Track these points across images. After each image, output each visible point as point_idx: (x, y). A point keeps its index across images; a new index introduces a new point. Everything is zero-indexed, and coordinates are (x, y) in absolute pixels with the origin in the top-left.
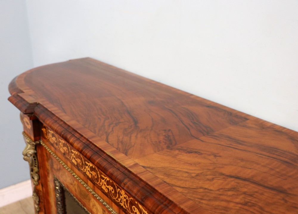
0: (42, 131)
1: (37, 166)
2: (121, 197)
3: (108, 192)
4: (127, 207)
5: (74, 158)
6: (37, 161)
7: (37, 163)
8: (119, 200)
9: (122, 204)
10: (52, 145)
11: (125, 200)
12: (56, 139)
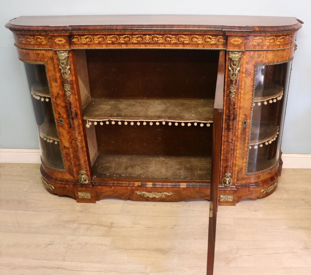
0: (74, 41)
1: (69, 65)
2: (146, 39)
3: (138, 42)
4: (150, 41)
5: (109, 40)
6: (69, 62)
7: (69, 63)
8: (145, 41)
9: (148, 42)
10: (85, 44)
11: (149, 39)
12: (91, 38)
